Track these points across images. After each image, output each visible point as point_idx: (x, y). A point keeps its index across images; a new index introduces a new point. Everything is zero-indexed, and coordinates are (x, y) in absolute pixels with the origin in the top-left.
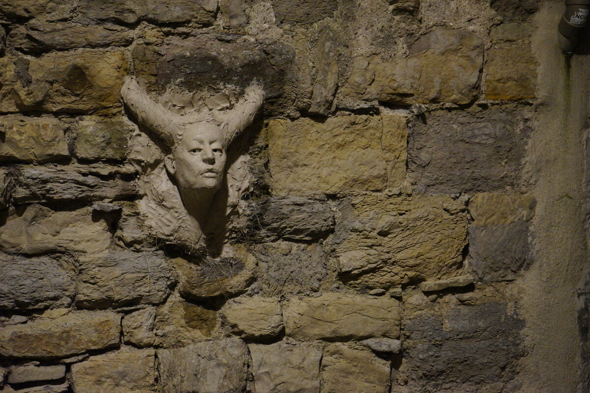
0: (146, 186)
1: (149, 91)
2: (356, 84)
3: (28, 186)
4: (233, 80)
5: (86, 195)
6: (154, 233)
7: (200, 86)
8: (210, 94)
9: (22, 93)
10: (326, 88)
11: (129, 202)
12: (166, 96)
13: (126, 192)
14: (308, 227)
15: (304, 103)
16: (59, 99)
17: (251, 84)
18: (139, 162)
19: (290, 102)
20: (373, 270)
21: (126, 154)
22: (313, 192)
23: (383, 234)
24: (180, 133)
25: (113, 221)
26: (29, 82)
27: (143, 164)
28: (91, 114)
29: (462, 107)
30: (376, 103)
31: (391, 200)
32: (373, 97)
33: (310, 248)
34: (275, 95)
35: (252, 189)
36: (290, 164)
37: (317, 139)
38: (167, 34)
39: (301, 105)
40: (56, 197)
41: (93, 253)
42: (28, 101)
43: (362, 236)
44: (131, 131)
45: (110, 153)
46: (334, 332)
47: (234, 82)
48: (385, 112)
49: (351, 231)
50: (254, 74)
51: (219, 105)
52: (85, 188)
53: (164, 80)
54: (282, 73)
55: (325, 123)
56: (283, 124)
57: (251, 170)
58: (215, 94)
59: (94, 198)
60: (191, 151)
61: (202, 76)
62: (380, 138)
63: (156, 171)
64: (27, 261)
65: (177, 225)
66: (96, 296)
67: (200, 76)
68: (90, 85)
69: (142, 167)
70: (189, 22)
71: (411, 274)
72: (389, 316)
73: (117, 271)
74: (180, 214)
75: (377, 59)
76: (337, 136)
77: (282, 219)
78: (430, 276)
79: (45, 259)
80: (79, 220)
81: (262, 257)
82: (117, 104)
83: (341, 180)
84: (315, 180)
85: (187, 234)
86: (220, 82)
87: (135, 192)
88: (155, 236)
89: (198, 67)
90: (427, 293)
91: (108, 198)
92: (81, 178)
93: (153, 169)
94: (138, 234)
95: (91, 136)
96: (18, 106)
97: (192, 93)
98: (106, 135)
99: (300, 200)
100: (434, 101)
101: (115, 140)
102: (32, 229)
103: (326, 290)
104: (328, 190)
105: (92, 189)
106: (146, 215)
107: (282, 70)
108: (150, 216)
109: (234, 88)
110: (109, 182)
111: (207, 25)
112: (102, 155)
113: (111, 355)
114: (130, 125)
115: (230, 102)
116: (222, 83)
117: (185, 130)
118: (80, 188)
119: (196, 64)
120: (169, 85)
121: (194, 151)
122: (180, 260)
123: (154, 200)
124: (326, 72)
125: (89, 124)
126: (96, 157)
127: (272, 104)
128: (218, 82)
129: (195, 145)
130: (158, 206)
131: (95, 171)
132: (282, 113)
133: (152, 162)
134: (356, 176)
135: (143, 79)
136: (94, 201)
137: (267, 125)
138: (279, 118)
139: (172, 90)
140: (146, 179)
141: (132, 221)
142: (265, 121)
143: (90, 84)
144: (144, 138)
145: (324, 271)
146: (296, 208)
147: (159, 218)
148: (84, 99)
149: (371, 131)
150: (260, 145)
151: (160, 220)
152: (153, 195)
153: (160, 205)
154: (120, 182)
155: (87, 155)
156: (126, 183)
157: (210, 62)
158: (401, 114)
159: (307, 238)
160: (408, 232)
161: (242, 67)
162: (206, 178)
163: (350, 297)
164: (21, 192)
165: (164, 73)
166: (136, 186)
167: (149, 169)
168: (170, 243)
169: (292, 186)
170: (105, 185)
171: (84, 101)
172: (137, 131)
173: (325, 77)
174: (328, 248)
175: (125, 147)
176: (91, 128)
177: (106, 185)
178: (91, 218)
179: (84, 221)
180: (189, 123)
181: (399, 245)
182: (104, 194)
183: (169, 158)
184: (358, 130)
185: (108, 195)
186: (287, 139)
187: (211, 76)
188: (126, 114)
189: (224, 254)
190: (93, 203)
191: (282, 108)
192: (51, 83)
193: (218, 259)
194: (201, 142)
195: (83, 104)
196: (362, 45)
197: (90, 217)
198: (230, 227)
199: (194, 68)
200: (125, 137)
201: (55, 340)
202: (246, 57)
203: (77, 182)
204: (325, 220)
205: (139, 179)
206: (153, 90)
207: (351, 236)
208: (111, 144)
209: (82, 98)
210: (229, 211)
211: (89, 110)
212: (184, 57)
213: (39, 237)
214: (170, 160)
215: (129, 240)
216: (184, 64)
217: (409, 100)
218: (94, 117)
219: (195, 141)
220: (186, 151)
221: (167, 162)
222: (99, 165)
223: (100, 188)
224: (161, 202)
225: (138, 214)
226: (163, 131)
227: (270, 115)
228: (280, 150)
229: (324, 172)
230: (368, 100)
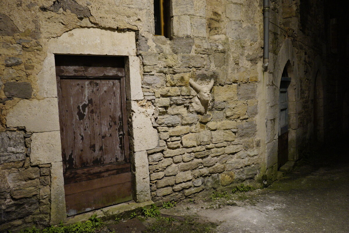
1: (194, 81)
2: (229, 79)
3: (173, 101)
5: (183, 103)
7: (203, 80)
9: (172, 82)
10: (224, 80)
12: (197, 82)
13: (190, 102)
15: (220, 83)
16: (178, 83)
17: (212, 79)
18: (193, 95)
19: (218, 83)
20: (232, 116)
21: (190, 94)
22: (222, 101)
23: (233, 108)
25: (188, 107)
26: (174, 80)
29: (246, 83)
30: (232, 82)
31: (234, 102)
33: (221, 112)
34: (216, 81)
36: (218, 95)
37: (222, 90)
38: (197, 70)
40: (178, 103)
41: (184, 114)
42: (173, 84)
43: (230, 109)
45: (188, 94)
46: (226, 128)
47: (209, 79)
48: (233, 84)
50: (212, 77)
53: (197, 79)
54: (217, 77)
55: (224, 87)
58: (206, 81)
61: (203, 78)
62: (233, 89)
64: (173, 116)
65: (200, 108)
66: (186, 123)
70: (201, 67)
71: (238, 116)
72: (235, 124)
73: (189, 118)
75: (232, 74)
76: (225, 89)
77: (217, 106)
78: (241, 116)
79: (176, 116)
81: (213, 114)
83: (226, 98)
84: (222, 98)
85: (202, 110)
86: (206, 79)
88: (196, 110)
90: (241, 120)
92: (182, 99)
94: (193, 110)
95: (184, 91)
96: (170, 85)
98: (187, 90)
99: (220, 102)
100: (242, 82)
101: (189, 91)
102: (173, 110)
103: (224, 120)
104: (224, 100)
105: (184, 101)
106: (194, 106)
110: (187, 100)
111: (203, 68)
113: (188, 134)
117: (203, 89)
119: (202, 76)
122: (199, 115)
124: (224, 77)
125: (184, 88)
126: (185, 95)
129: (205, 92)
131: (185, 98)
132: (217, 85)
134: (229, 97)
136: (185, 104)
140: (193, 99)
141: (191, 107)
143: (184, 80)
144: (194, 91)
145: (223, 116)
146: (219, 104)
148: (183, 83)
149: (231, 88)
150: (213, 91)
151: (197, 107)
152: (195, 102)
154: (189, 100)
157: (204, 75)
158: (236, 84)
159: (221, 110)
160: (238, 108)
161: (210, 76)
162: (208, 98)
163: (228, 121)
164: (172, 102)
165: (197, 77)
169: (218, 99)
172: (193, 89)
174: (224, 112)
179: (182, 108)
180: (203, 87)
181: (236, 110)
182: (187, 102)
184: (229, 88)
189: (207, 114)
192: (178, 80)
194: (206, 91)
196: (230, 71)
197: (183, 107)
201: (179, 132)
202: (211, 74)
203: (182, 100)
204: (224, 106)
207: (228, 109)
210: (209, 105)
211: (184, 85)
212: (200, 74)
213: (175, 111)
215: (191, 111)
216: (200, 76)
217: (237, 82)
218: (185, 87)
220: (203, 93)
224: (197, 103)
225: (192, 106)
226: (198, 89)
228: (216, 92)
229: (223, 96)
230: (231, 82)
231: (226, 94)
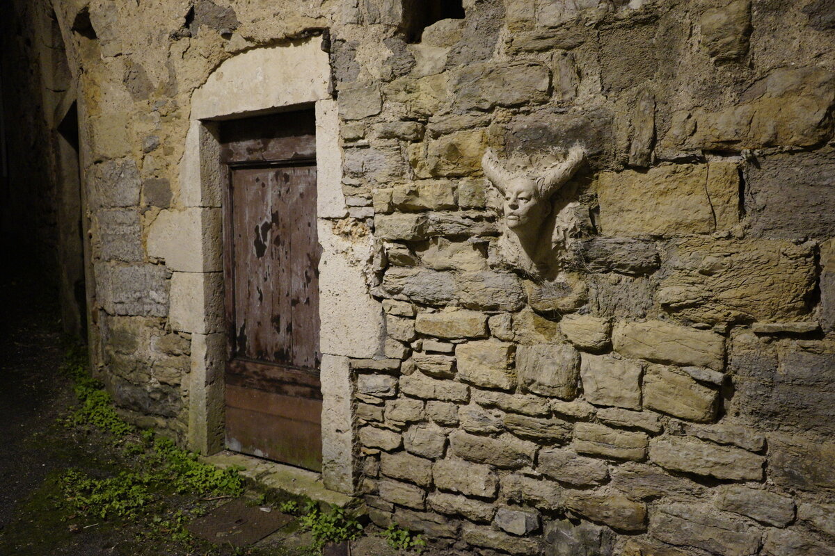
0: (502, 226)
1: (499, 157)
2: (674, 136)
3: (432, 225)
4: (559, 143)
5: (465, 232)
7: (534, 150)
8: (542, 156)
10: (641, 142)
11: (493, 238)
12: (512, 160)
13: (491, 230)
14: (629, 263)
15: (623, 157)
16: (446, 167)
17: (574, 145)
18: (493, 209)
19: (611, 158)
20: (695, 305)
21: (485, 204)
22: (638, 233)
23: (709, 273)
24: (506, 186)
25: (483, 248)
27: (495, 210)
28: (466, 177)
29: (808, 149)
30: (698, 152)
31: (719, 243)
32: (694, 146)
33: (637, 281)
34: (595, 152)
35: (579, 230)
36: (616, 209)
37: (640, 188)
38: (514, 113)
39: (621, 159)
40: (446, 233)
41: (471, 271)
43: (684, 274)
44: (487, 186)
45: (474, 203)
46: (652, 354)
47: (560, 145)
48: (715, 161)
49: (674, 269)
50: (576, 137)
52: (465, 227)
53: (509, 148)
55: (648, 173)
57: (576, 214)
58: (546, 155)
59: (470, 234)
61: (535, 142)
62: (705, 185)
64: (437, 273)
65: (517, 255)
66: (469, 300)
67: (533, 143)
69: (497, 212)
70: (528, 102)
71: (736, 313)
72: (710, 349)
73: (483, 285)
74: (518, 247)
76: (659, 184)
77: (607, 255)
79: (446, 273)
80: (465, 249)
83: (664, 223)
84: (639, 223)
85: (523, 262)
86: (549, 145)
87: (496, 230)
88: (506, 263)
89: (532, 135)
90: (759, 334)
92: (461, 221)
94: (497, 260)
97: (530, 156)
98: (471, 190)
100: (768, 144)
101: (477, 194)
102: (440, 253)
103: (652, 318)
104: (652, 231)
105: (468, 228)
106: (502, 247)
107: (600, 131)
109: (560, 149)
110: (477, 223)
111: (544, 102)
112: (471, 204)
113: (480, 342)
116: (550, 147)
117: (509, 184)
120: (513, 152)
121: (507, 199)
122: (528, 282)
124: (642, 129)
125: (462, 184)
126: (468, 205)
127: (596, 159)
130: (508, 241)
131: (469, 215)
132: (607, 167)
134: (679, 220)
136: (471, 236)
137: (597, 177)
138: (606, 172)
139: (515, 155)
140: (500, 221)
142: (595, 175)
143: (461, 155)
145: (650, 301)
146: (618, 246)
147: (508, 249)
148: (460, 166)
149: (695, 179)
150: (590, 194)
151: (508, 251)
152: (506, 232)
154: (486, 223)
155: (464, 204)
156: (490, 224)
157: (541, 131)
158: (731, 161)
159: (631, 272)
160: (732, 274)
161: (567, 132)
162: (509, 220)
163: (671, 327)
164: (431, 229)
165: (510, 142)
166: (496, 226)
167: (502, 214)
169: (618, 228)
170: (475, 225)
173: (641, 133)
174: (653, 282)
175: (484, 198)
179: (469, 249)
180: (512, 179)
181: (722, 285)
184: (680, 178)
186: (614, 189)
187: (542, 141)
189: (559, 280)
191: (606, 163)
192: (439, 157)
193: (552, 283)
194: (512, 193)
195: (460, 170)
196: (684, 98)
197: (471, 247)
198: (560, 259)
199: (529, 137)
200: (483, 191)
201: (444, 327)
202: (572, 124)
204: (647, 258)
205: (497, 221)
206: (503, 156)
207: (674, 273)
208: (475, 196)
209: (458, 165)
210: (554, 246)
211: (464, 174)
212: (523, 129)
213: (442, 259)
215: (492, 264)
216: (523, 134)
217: (737, 147)
218: (469, 178)
219: (509, 192)
222: (470, 211)
223: (472, 227)
224: (508, 238)
227: (597, 170)
228: (607, 198)
229: (647, 216)
230: (691, 150)
231: (663, 208)
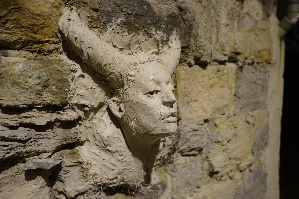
0: (88, 131)
2: (222, 43)
4: (162, 28)
5: (17, 153)
6: (99, 180)
7: (137, 28)
8: (144, 38)
10: (211, 43)
11: (69, 150)
12: (108, 35)
13: (67, 141)
14: (200, 146)
15: (200, 53)
17: (172, 34)
18: (82, 107)
19: (192, 52)
21: (67, 99)
22: (199, 119)
23: (229, 141)
24: (132, 73)
27: (86, 109)
28: (19, 49)
29: (253, 63)
30: (227, 58)
31: (230, 119)
36: (188, 100)
37: (202, 82)
39: (198, 55)
43: (221, 145)
44: (73, 71)
45: (47, 98)
47: (163, 30)
49: (216, 142)
50: (174, 25)
51: (150, 50)
53: (105, 18)
54: (191, 27)
55: (206, 70)
56: (185, 70)
58: (148, 38)
59: (27, 154)
60: (148, 93)
61: (140, 19)
62: (227, 81)
63: (98, 115)
65: (121, 168)
67: (138, 19)
68: (17, 7)
69: (85, 112)
71: (238, 162)
74: (125, 157)
76: (210, 79)
77: (186, 143)
78: (243, 161)
80: (7, 183)
81: (173, 174)
82: (54, 39)
84: (200, 110)
85: (131, 175)
86: (153, 27)
87: (76, 139)
88: (100, 183)
89: (137, 9)
91: (46, 152)
92: (8, 133)
93: (95, 113)
95: (22, 77)
97: (131, 35)
98: (41, 75)
99: (195, 127)
100: (247, 58)
101: (54, 82)
103: (203, 185)
104: (205, 116)
105: (25, 144)
106: (90, 162)
107: (191, 25)
108: (94, 162)
109: (162, 35)
110: (46, 133)
112: (38, 101)
114: (71, 65)
115: (158, 48)
117: (137, 70)
118: (7, 146)
119: (135, 7)
120: (110, 24)
121: (152, 93)
123: (97, 145)
124: (211, 32)
125: (16, 61)
126: (29, 104)
128: (152, 28)
130: (101, 151)
131: (28, 122)
133: (96, 106)
134: (218, 106)
135: (85, 12)
136: (27, 157)
138: (183, 65)
139: (113, 29)
143: (16, 5)
144: (88, 80)
145: (202, 172)
146: (194, 133)
147: (103, 163)
149: (225, 76)
151: (104, 165)
152: (96, 140)
153: (104, 150)
155: (16, 102)
156: (67, 131)
158: (233, 66)
159: (196, 153)
161: (167, 17)
162: (169, 124)
163: (214, 186)
165: (106, 10)
166: (77, 133)
167: (92, 114)
168: (113, 185)
169: (189, 116)
170: (41, 137)
171: (8, 28)
172: (80, 72)
173: (211, 35)
174: (204, 157)
175: (67, 90)
176: (21, 66)
177: (43, 137)
178: (24, 177)
179: (15, 182)
180: (141, 63)
182: (41, 148)
183: (114, 101)
185: (47, 149)
186: (187, 82)
187: (146, 21)
188: (65, 52)
190: (27, 159)
191: (187, 56)
194: (158, 83)
195: (6, 33)
197: (22, 177)
199: (133, 10)
200: (66, 79)
202: (168, 10)
203: (1, 139)
205: (80, 125)
206: (95, 27)
207: (215, 146)
208: (49, 87)
209: (5, 23)
211: (16, 42)
214: (115, 103)
216: (124, 4)
219: (151, 83)
220: (141, 93)
221: (112, 105)
222: (33, 114)
223: (35, 141)
224: (105, 148)
225: (81, 163)
226: (113, 71)
228: (183, 89)
229: (205, 104)
230: (225, 55)
231: (212, 97)
